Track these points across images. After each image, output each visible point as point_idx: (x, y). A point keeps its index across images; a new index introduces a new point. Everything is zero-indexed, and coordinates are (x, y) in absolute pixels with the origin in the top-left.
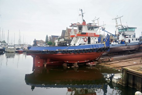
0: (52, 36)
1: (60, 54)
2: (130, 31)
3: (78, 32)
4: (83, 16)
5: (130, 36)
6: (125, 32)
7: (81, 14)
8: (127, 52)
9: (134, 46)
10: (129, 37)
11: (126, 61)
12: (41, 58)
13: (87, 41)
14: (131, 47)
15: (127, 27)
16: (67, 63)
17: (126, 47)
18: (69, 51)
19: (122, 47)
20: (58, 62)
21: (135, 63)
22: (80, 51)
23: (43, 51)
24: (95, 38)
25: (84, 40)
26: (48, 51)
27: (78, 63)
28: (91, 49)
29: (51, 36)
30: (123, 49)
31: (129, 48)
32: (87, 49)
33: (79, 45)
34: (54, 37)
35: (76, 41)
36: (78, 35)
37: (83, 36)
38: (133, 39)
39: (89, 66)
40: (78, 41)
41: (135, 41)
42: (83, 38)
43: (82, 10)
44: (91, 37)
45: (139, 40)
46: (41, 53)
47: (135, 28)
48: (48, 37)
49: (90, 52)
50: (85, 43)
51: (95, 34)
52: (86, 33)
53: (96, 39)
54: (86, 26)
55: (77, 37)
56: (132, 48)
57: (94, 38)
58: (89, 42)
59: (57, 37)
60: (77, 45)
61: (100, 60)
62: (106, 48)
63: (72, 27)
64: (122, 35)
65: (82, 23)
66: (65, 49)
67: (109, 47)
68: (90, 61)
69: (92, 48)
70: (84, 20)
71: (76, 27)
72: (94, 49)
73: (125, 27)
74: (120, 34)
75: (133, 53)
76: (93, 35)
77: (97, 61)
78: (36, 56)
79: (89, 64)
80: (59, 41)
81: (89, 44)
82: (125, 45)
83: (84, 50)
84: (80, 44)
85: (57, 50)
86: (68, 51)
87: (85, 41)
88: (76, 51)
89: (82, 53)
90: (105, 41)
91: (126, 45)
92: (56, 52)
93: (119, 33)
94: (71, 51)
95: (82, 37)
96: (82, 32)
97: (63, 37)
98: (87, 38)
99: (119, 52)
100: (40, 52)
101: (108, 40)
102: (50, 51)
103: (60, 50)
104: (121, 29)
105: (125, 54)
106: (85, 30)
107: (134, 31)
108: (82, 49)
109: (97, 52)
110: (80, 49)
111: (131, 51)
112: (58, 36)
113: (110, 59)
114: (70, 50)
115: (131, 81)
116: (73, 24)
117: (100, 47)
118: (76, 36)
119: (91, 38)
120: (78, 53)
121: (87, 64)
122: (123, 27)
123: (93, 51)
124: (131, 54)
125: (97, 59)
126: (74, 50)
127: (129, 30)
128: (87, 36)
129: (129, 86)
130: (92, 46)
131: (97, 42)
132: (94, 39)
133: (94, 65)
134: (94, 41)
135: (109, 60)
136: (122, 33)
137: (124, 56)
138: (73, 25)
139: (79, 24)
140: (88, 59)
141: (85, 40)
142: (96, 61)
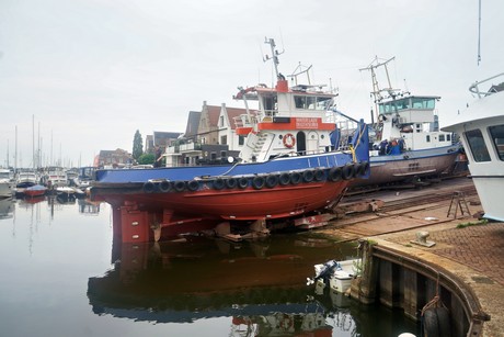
0: (158, 135)
1: (208, 191)
2: (419, 109)
3: (264, 116)
4: (276, 61)
5: (418, 126)
6: (402, 114)
7: (270, 56)
8: (409, 183)
9: (432, 160)
10: (415, 131)
11: (400, 215)
12: (141, 209)
13: (295, 146)
14: (423, 164)
15: (407, 95)
16: (232, 222)
17: (404, 166)
18: (238, 179)
19: (392, 167)
20: (199, 220)
21: (429, 219)
22: (273, 178)
23: (150, 185)
24: (320, 134)
25: (284, 142)
26: (165, 184)
27: (268, 221)
28: (309, 173)
29: (152, 134)
30: (394, 171)
31: (417, 169)
32: (296, 171)
33: (267, 159)
34: (163, 139)
35: (257, 148)
36: (264, 127)
37: (282, 130)
38: (428, 137)
39: (304, 229)
40: (265, 147)
41: (436, 144)
42: (281, 137)
43: (272, 43)
44: (306, 133)
45: (448, 140)
46: (142, 191)
47: (434, 99)
48: (140, 140)
49: (305, 182)
50: (287, 152)
51: (320, 120)
52: (289, 119)
53: (322, 137)
54: (288, 95)
55: (259, 134)
56: (428, 168)
57: (317, 135)
58: (302, 147)
59: (175, 135)
60: (261, 158)
61: (341, 208)
62: (359, 168)
63: (241, 98)
64: (391, 123)
65: (275, 84)
66: (222, 174)
67: (368, 165)
68: (308, 214)
69: (312, 169)
70: (281, 76)
71: (255, 98)
72: (321, 173)
73: (400, 97)
74: (385, 119)
75: (429, 186)
76: (315, 125)
77: (331, 211)
78: (126, 203)
79: (305, 222)
80: (177, 151)
81: (301, 154)
82: (401, 157)
83: (286, 176)
84: (272, 157)
85: (197, 179)
86: (232, 181)
87: (289, 147)
88: (260, 180)
89: (281, 185)
90: (352, 143)
91: (406, 159)
92: (195, 184)
93: (381, 118)
94: (245, 181)
95: (278, 134)
96: (277, 115)
97: (191, 136)
98: (295, 134)
99: (381, 184)
100: (139, 186)
101: (362, 140)
102: (172, 183)
103: (206, 178)
104: (388, 103)
105: (402, 190)
106: (284, 108)
107: (432, 110)
108: (279, 173)
109: (330, 180)
110: (274, 173)
111: (423, 177)
112: (178, 134)
113: (372, 203)
114: (240, 176)
115: (388, 286)
116: (245, 88)
117: (338, 165)
118: (256, 130)
119: (308, 136)
120: (267, 186)
121: (297, 223)
122: (394, 97)
123: (315, 179)
124: (424, 187)
125: (327, 204)
126: (251, 178)
127: (417, 105)
128: (296, 129)
129: (382, 300)
130: (313, 160)
131: (327, 148)
132: (316, 138)
133: (320, 224)
134: (317, 145)
135: (371, 207)
136: (390, 118)
137: (398, 197)
138: (246, 91)
139: (264, 89)
140: (302, 205)
141: (289, 141)
142: (325, 211)
